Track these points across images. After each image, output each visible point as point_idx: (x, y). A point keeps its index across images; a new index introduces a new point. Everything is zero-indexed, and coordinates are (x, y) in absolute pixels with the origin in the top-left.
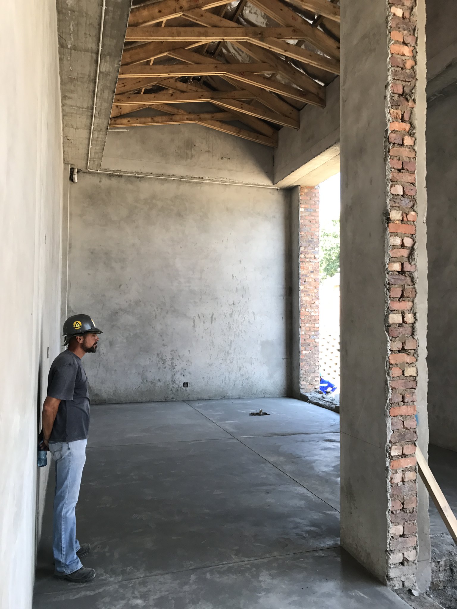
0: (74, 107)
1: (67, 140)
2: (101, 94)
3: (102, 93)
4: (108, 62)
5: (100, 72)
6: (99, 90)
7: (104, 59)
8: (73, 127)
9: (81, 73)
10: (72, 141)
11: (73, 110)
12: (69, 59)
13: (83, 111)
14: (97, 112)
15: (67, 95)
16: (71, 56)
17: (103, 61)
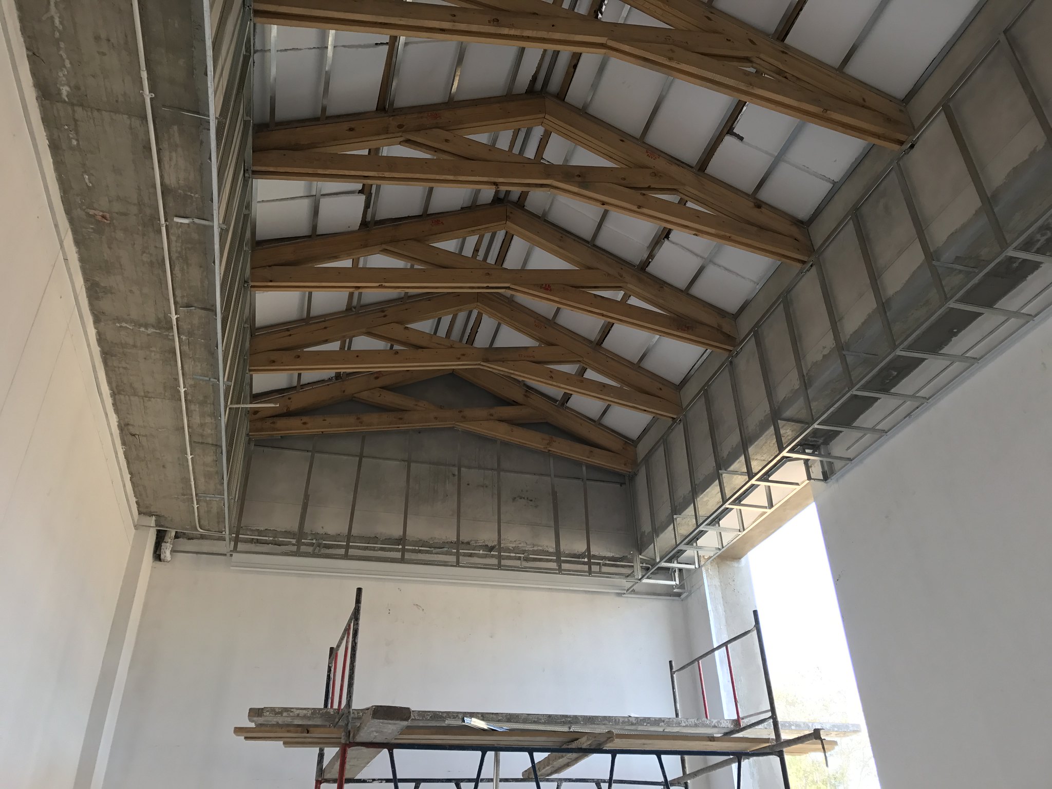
0: (124, 325)
1: (131, 438)
2: (182, 270)
3: (185, 267)
4: (180, 150)
5: (166, 190)
6: (174, 256)
7: (166, 135)
8: (135, 394)
9: (118, 198)
10: (143, 440)
11: (123, 333)
12: (74, 142)
13: (148, 335)
14: (184, 338)
15: (97, 279)
16: (77, 133)
17: (165, 145)
